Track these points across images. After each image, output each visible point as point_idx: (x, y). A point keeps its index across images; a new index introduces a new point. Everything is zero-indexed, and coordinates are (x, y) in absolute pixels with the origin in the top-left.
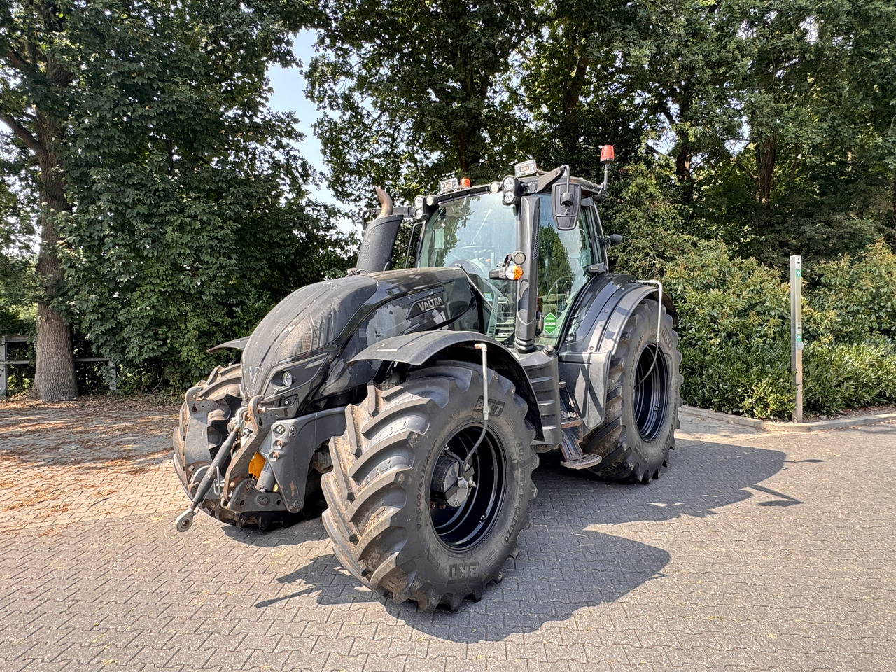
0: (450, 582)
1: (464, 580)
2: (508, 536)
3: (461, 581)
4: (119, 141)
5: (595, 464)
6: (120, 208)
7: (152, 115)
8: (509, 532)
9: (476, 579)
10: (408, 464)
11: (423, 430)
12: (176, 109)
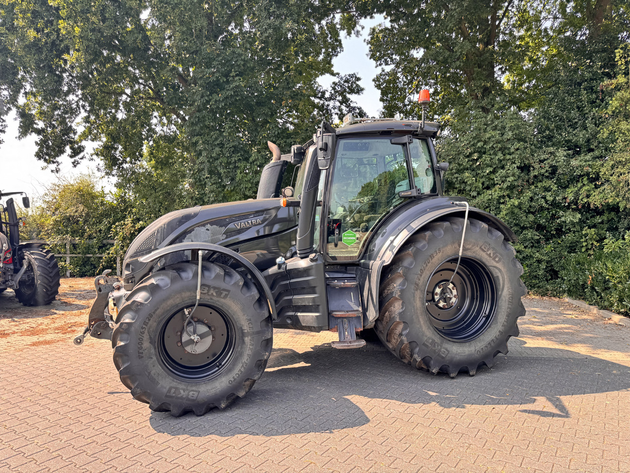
0: (166, 396)
1: (182, 398)
2: (233, 380)
3: (178, 398)
4: (209, 118)
5: (355, 347)
6: (211, 160)
7: (221, 100)
8: (234, 377)
9: (194, 400)
10: (133, 319)
11: (146, 300)
12: (233, 93)
